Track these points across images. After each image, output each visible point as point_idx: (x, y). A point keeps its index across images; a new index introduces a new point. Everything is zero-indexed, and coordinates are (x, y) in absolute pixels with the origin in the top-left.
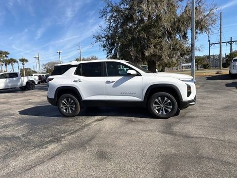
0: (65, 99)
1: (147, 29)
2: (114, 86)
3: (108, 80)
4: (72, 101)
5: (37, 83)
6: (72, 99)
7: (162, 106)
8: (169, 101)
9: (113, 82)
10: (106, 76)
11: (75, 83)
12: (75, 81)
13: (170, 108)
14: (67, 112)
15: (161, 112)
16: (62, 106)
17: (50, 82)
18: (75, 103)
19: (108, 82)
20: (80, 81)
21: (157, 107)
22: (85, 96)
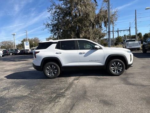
0: (49, 66)
1: (81, 21)
2: (85, 56)
3: (81, 52)
5: (1, 56)
6: (54, 65)
7: (116, 68)
8: (121, 65)
9: (84, 53)
10: (79, 49)
11: (57, 55)
12: (56, 53)
13: (121, 69)
14: (51, 75)
15: (115, 71)
16: (46, 71)
17: (37, 54)
18: (56, 68)
19: (80, 53)
20: (60, 53)
21: (113, 68)
22: (64, 63)
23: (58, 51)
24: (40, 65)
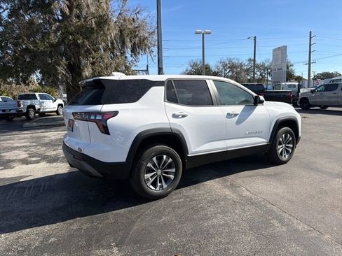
2: (239, 122)
3: (230, 112)
4: (170, 160)
9: (236, 115)
11: (176, 121)
12: (174, 116)
17: (110, 121)
19: (229, 115)
20: (184, 116)
23: (178, 110)
24: (125, 161)
